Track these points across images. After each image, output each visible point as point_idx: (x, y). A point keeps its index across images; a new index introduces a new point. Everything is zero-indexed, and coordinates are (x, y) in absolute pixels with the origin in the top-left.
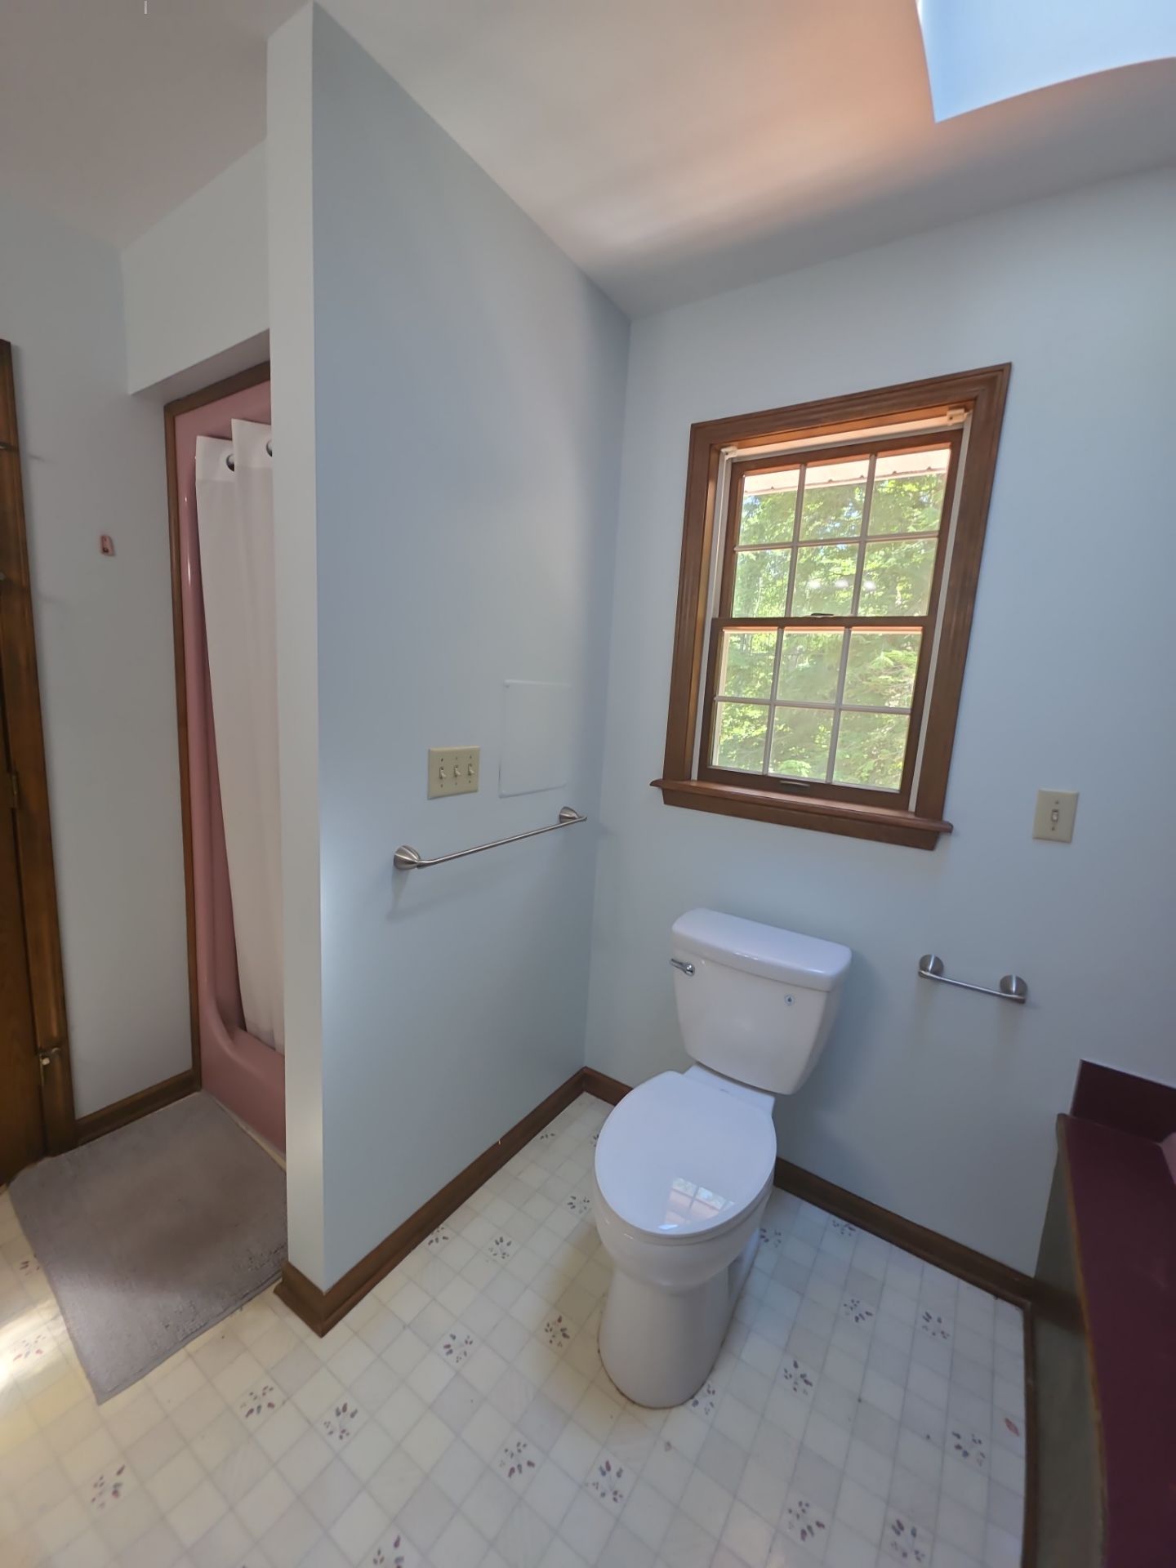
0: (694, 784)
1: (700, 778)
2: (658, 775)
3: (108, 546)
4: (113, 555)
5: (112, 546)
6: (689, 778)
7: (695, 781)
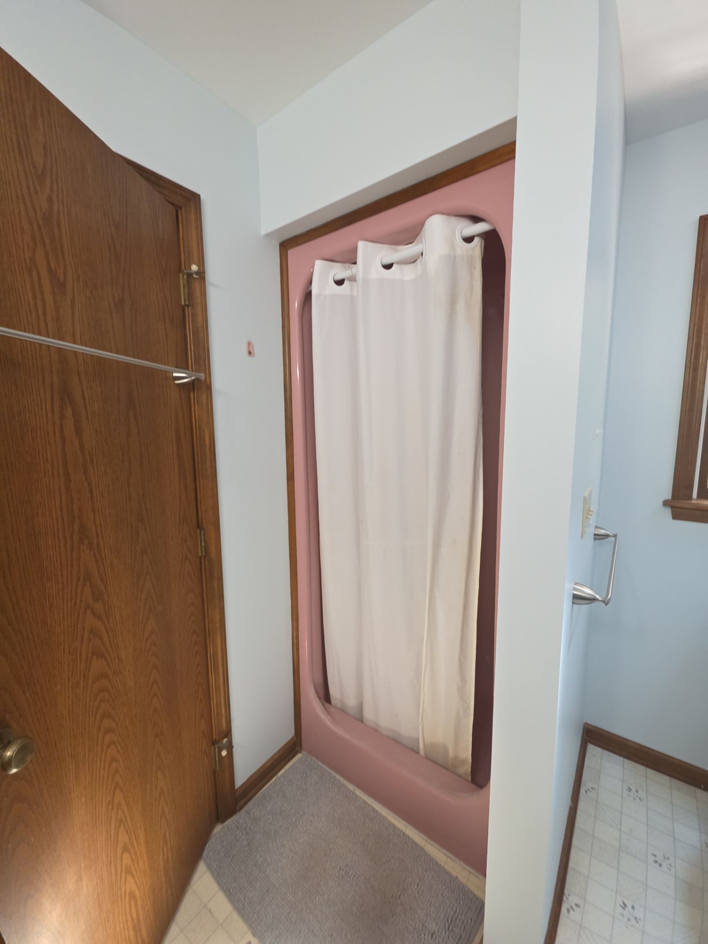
0: (693, 502)
1: (700, 496)
2: (668, 496)
3: (252, 351)
4: (254, 356)
5: (253, 350)
6: (690, 498)
7: (694, 499)
